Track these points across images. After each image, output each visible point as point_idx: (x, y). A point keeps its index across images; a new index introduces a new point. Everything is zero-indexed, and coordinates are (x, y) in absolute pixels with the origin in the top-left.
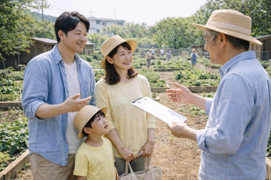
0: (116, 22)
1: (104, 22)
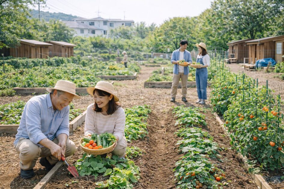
0: (124, 23)
1: (111, 22)
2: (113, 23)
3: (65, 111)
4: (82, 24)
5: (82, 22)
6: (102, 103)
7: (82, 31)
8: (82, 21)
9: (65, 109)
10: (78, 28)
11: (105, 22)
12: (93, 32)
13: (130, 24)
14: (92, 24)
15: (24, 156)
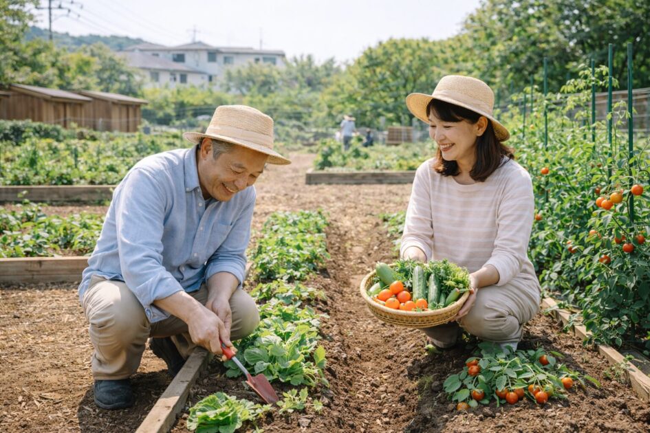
0: (261, 57)
1: (227, 55)
2: (232, 58)
3: (242, 206)
4: (155, 58)
5: (154, 55)
6: (453, 144)
7: (155, 75)
8: (156, 51)
9: (243, 199)
10: (144, 68)
11: (213, 54)
12: (183, 79)
13: (272, 57)
14: (180, 58)
15: (100, 332)
